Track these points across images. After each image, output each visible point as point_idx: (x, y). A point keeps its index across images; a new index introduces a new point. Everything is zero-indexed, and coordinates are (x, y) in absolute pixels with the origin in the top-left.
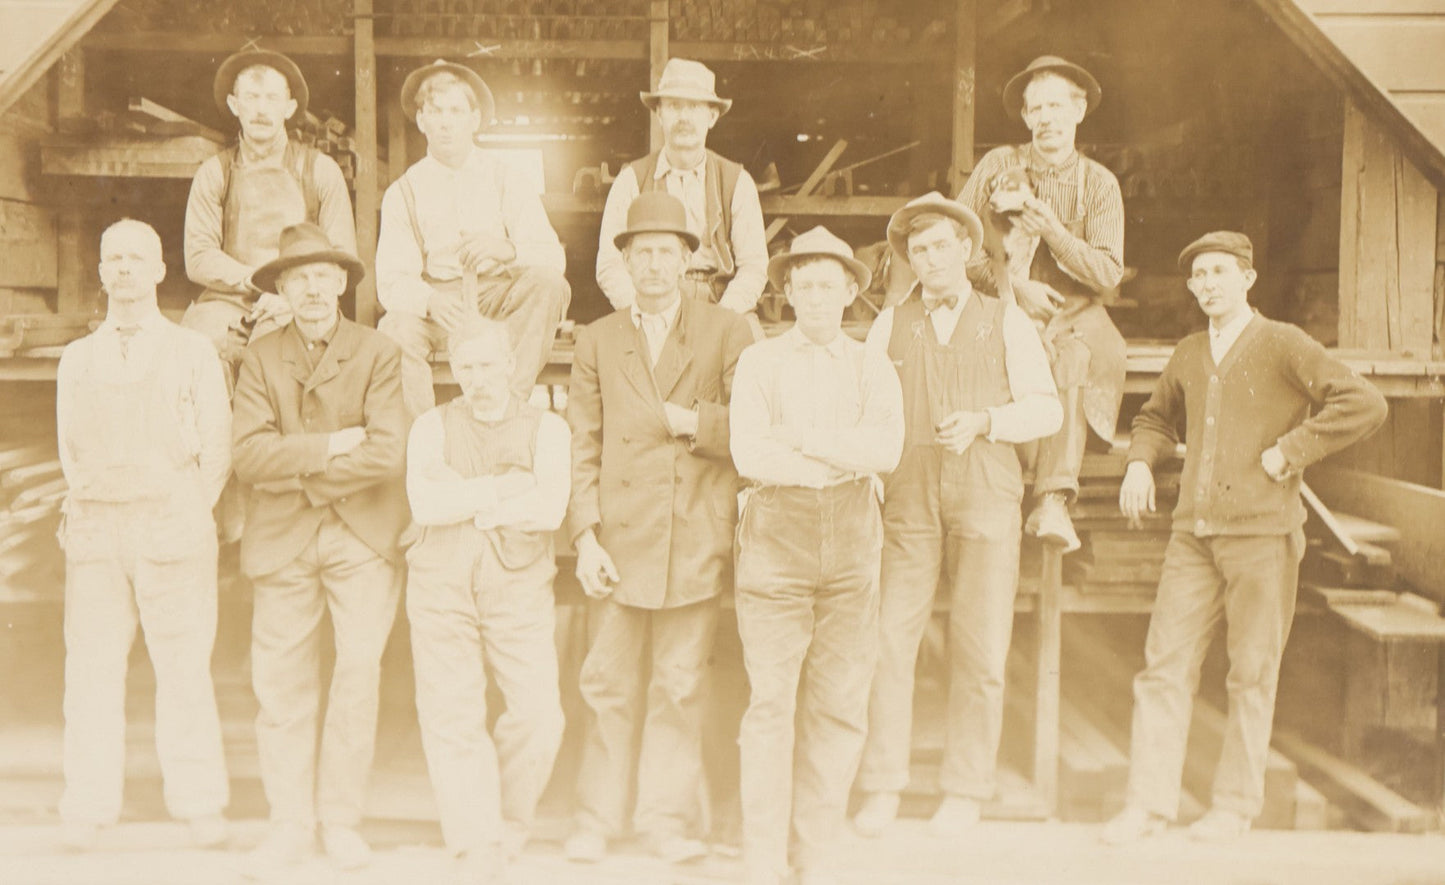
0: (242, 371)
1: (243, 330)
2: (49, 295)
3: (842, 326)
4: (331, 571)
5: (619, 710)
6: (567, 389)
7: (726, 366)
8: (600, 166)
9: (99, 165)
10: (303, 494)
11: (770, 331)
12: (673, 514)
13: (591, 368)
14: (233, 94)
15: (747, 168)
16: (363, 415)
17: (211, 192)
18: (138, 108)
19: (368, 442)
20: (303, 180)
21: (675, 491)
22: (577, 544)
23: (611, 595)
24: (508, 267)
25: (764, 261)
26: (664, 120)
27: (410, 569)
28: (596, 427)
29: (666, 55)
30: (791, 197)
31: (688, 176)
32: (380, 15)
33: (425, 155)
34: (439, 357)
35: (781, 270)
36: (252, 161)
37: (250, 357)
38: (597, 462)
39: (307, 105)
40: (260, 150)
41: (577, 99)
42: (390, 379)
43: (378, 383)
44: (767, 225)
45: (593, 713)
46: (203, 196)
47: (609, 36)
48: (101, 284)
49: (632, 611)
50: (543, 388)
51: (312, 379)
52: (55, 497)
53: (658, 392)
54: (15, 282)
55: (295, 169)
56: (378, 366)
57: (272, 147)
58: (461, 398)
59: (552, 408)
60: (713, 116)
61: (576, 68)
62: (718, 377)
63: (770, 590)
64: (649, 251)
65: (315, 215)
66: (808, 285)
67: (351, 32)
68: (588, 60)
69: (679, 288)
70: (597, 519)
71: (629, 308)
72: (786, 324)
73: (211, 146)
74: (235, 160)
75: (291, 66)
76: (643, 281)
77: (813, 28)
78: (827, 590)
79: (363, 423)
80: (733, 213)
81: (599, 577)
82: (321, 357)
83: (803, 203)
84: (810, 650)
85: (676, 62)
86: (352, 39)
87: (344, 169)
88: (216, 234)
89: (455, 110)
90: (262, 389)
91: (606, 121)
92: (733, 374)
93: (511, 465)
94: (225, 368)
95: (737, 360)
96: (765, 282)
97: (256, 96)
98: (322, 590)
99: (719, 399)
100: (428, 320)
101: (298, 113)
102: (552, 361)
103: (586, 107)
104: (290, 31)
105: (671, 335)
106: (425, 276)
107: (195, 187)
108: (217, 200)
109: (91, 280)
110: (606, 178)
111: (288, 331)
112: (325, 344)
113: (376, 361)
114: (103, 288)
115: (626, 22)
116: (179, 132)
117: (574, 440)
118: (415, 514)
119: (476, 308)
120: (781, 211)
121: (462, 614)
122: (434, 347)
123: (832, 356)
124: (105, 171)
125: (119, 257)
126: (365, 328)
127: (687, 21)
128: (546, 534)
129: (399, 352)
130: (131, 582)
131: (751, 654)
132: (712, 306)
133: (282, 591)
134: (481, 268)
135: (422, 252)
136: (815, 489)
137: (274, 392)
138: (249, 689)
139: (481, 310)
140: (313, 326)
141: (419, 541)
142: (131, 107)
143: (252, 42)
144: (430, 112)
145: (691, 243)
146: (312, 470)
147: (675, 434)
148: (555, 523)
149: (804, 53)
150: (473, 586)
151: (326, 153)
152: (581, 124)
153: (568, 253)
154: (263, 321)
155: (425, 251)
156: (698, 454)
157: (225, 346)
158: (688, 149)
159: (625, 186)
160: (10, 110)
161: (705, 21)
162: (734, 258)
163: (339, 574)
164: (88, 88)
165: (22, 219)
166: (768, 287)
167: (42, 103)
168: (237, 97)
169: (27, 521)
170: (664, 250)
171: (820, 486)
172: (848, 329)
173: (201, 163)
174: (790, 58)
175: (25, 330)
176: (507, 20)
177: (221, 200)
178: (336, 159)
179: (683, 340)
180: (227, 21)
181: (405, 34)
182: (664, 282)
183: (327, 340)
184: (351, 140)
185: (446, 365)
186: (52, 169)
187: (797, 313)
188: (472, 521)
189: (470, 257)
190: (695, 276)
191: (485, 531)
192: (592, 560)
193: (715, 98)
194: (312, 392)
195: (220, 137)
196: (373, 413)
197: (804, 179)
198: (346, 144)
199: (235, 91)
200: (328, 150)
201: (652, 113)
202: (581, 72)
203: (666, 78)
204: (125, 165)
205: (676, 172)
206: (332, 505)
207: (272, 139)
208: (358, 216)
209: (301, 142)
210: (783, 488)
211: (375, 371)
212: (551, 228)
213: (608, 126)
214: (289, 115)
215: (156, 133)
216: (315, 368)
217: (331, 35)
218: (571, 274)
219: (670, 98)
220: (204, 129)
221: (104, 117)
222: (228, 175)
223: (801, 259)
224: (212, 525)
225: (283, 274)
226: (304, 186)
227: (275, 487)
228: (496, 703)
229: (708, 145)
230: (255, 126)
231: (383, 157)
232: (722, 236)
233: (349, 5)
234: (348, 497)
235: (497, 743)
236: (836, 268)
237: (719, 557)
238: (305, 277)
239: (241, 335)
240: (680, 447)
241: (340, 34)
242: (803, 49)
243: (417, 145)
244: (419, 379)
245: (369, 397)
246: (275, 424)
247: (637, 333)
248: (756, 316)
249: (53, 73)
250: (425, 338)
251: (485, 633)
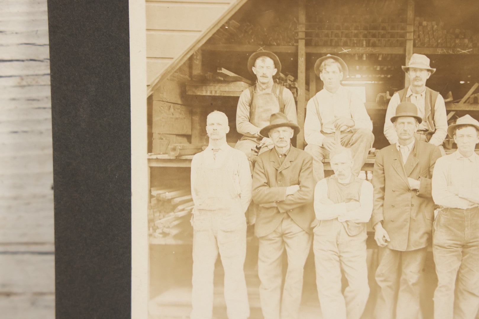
0: (256, 165)
1: (257, 150)
2: (188, 137)
3: (475, 151)
4: (287, 235)
5: (389, 287)
6: (372, 172)
7: (431, 165)
8: (386, 93)
9: (207, 92)
10: (277, 208)
11: (447, 152)
12: (410, 218)
13: (381, 165)
14: (254, 67)
15: (440, 93)
16: (299, 181)
17: (246, 101)
18: (221, 71)
19: (300, 190)
20: (279, 97)
21: (411, 209)
22: (375, 227)
23: (387, 246)
24: (352, 129)
25: (446, 127)
26: (410, 76)
27: (315, 235)
28: (383, 186)
29: (412, 52)
30: (456, 104)
31: (419, 96)
32: (307, 38)
33: (323, 88)
34: (326, 161)
35: (452, 130)
36: (261, 90)
37: (259, 160)
38: (383, 198)
39: (280, 71)
40: (264, 86)
41: (378, 69)
42: (308, 168)
43: (304, 169)
44: (447, 114)
45: (380, 288)
46: (243, 103)
47: (391, 45)
48: (207, 133)
49: (394, 251)
50: (364, 172)
51: (280, 168)
52: (189, 208)
53: (405, 173)
54: (176, 133)
55: (276, 94)
56: (304, 163)
57: (268, 85)
58: (334, 175)
59: (367, 179)
60: (429, 74)
61: (378, 57)
62: (428, 169)
63: (446, 245)
64: (403, 123)
65: (283, 110)
66: (462, 136)
67: (297, 44)
68: (383, 54)
69: (414, 136)
70: (382, 219)
71: (395, 144)
72: (454, 150)
73: (246, 85)
74: (255, 90)
75: (275, 57)
76: (401, 134)
77: (467, 42)
78: (467, 246)
79: (299, 184)
80: (435, 110)
81: (383, 239)
82: (284, 160)
83: (461, 106)
84: (461, 267)
85: (415, 55)
86: (297, 47)
87: (293, 93)
88: (247, 116)
89: (334, 72)
90: (263, 171)
91: (389, 76)
92: (433, 167)
93: (352, 199)
94: (250, 164)
95: (435, 163)
96: (446, 134)
97: (263, 67)
98: (283, 242)
99: (428, 177)
100: (323, 147)
101: (277, 73)
102: (367, 163)
103: (382, 71)
104: (275, 44)
105: (411, 153)
106: (322, 132)
107: (240, 99)
108: (248, 104)
109: (203, 133)
110: (388, 97)
111: (272, 150)
112: (285, 155)
113: (303, 162)
114: (208, 135)
115: (397, 40)
116: (235, 80)
117: (375, 190)
118: (317, 216)
119: (340, 143)
120: (453, 109)
121: (334, 252)
122: (324, 157)
123: (471, 161)
124: (208, 94)
125: (213, 124)
126: (300, 150)
127: (420, 39)
128: (364, 224)
129: (312, 159)
130: (216, 238)
131: (438, 268)
132: (426, 143)
133: (269, 242)
134: (342, 129)
135: (321, 123)
136: (463, 209)
137: (267, 172)
138: (257, 276)
139: (342, 144)
140: (281, 149)
141: (318, 225)
142: (218, 71)
143: (261, 48)
144: (325, 73)
145: (419, 120)
146: (280, 200)
147: (411, 189)
148: (367, 220)
149: (464, 51)
150: (337, 241)
151: (287, 88)
152: (380, 77)
153: (374, 124)
154: (263, 147)
155: (322, 123)
156: (420, 196)
157: (250, 156)
158: (419, 86)
159: (395, 100)
160: (175, 72)
161: (427, 40)
162: (435, 126)
163: (289, 236)
164: (203, 65)
165: (179, 111)
166: (447, 137)
167: (187, 69)
168: (256, 68)
169: (180, 216)
170: (409, 123)
171: (465, 208)
172: (477, 152)
173: (243, 91)
174: (458, 53)
175: (180, 149)
176: (354, 40)
177: (249, 104)
178: (290, 90)
179: (415, 155)
180: (253, 40)
181: (317, 45)
182: (409, 134)
183: (286, 154)
184: (296, 83)
185: (328, 163)
186: (190, 93)
187: (458, 146)
188: (337, 219)
189: (338, 125)
190: (420, 132)
191: (341, 222)
192: (380, 233)
193: (430, 68)
194: (281, 172)
195: (250, 82)
196: (302, 180)
197: (462, 97)
198: (294, 84)
199: (255, 65)
200: (288, 87)
201: (406, 73)
202: (380, 59)
203: (412, 61)
204: (216, 92)
205: (414, 95)
206: (287, 212)
207: (268, 82)
208: (298, 110)
209: (278, 84)
210: (451, 209)
211: (303, 165)
212: (367, 114)
213: (389, 78)
214: (274, 74)
215: (227, 80)
216: (282, 164)
217: (290, 45)
218: (374, 132)
219: (413, 68)
220: (244, 79)
221: (209, 74)
222: (252, 95)
223: (460, 126)
224: (244, 219)
225: (271, 131)
226: (279, 99)
227: (267, 206)
228: (345, 283)
229: (427, 85)
230: (262, 78)
231: (308, 89)
232: (431, 118)
233: (297, 35)
234: (293, 209)
235: (345, 297)
236: (472, 130)
237: (427, 233)
238: (279, 132)
239: (256, 152)
240: (413, 193)
241: (293, 45)
242: (463, 50)
243: (320, 85)
244: (319, 168)
245: (301, 174)
246: (267, 183)
247: (398, 153)
248: (443, 147)
249: (191, 59)
250: (321, 154)
251: (341, 258)
